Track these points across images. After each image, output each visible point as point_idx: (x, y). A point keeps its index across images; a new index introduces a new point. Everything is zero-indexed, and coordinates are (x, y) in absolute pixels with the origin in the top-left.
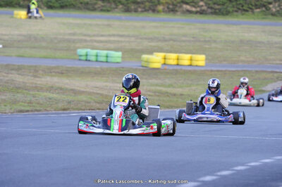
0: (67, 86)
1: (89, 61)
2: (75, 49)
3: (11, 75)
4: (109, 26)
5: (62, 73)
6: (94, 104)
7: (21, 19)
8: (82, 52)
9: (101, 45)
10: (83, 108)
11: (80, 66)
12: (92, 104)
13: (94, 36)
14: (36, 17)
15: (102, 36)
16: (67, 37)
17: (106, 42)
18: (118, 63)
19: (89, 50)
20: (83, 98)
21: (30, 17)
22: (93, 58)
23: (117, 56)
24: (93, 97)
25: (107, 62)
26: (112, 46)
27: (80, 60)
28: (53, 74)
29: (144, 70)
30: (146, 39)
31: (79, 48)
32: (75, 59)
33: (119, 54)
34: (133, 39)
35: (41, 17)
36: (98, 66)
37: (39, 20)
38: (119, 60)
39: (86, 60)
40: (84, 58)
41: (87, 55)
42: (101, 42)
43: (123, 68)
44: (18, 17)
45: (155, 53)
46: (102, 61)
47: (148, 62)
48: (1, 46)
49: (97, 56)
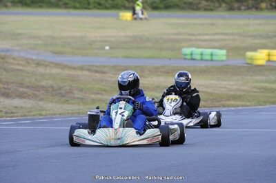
1: (194, 59)
2: (180, 49)
4: (213, 24)
5: (168, 73)
7: (126, 21)
8: (187, 51)
9: (206, 43)
11: (185, 65)
13: (199, 35)
14: (141, 19)
15: (206, 35)
17: (210, 40)
18: (223, 61)
19: (194, 49)
21: (135, 19)
22: (198, 57)
23: (221, 54)
25: (212, 60)
26: (216, 44)
27: (185, 59)
28: (160, 73)
29: (249, 68)
30: (249, 36)
31: (184, 47)
32: (180, 58)
33: (224, 52)
34: (237, 37)
35: (146, 19)
36: (203, 65)
37: (145, 21)
38: (224, 58)
39: (192, 59)
40: (189, 57)
41: (192, 54)
42: (205, 40)
43: (228, 66)
44: (124, 19)
45: (259, 51)
46: (207, 60)
47: (252, 59)
48: (107, 48)
49: (202, 54)
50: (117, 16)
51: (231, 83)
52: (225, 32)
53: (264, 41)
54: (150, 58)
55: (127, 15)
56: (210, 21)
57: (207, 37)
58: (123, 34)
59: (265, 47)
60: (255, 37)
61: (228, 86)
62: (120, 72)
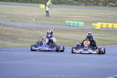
0: (61, 37)
1: (70, 26)
2: (64, 21)
3: (38, 32)
4: (79, 11)
5: (59, 31)
6: (72, 44)
8: (67, 22)
9: (75, 19)
10: (67, 45)
11: (67, 28)
12: (71, 44)
13: (73, 15)
15: (76, 15)
16: (61, 16)
19: (70, 21)
20: (67, 41)
23: (82, 24)
24: (71, 41)
25: (78, 26)
26: (80, 20)
27: (66, 25)
28: (55, 31)
29: (93, 30)
30: (94, 17)
31: (66, 20)
32: (64, 25)
33: (83, 23)
34: (88, 17)
36: (74, 28)
38: (83, 26)
39: (69, 26)
40: (68, 25)
41: (69, 24)
42: (75, 18)
43: (84, 29)
44: (41, 7)
45: (98, 23)
46: (75, 26)
47: (94, 26)
48: (34, 20)
49: (73, 24)
50: (39, 6)
51: (85, 36)
52: (84, 14)
53: (100, 19)
54: (52, 24)
55: (43, 6)
56: (77, 10)
57: (76, 17)
58: (41, 14)
59: (100, 22)
60: (96, 17)
61: (84, 38)
62: (39, 30)
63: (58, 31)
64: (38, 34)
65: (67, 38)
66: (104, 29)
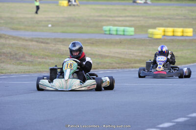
0: (96, 53)
1: (112, 34)
2: (102, 27)
3: (57, 46)
4: (125, 10)
5: (93, 44)
6: (115, 64)
7: (64, 6)
8: (106, 28)
9: (120, 23)
10: (108, 67)
11: (105, 38)
12: (113, 65)
13: (115, 17)
14: (74, 5)
15: (120, 17)
16: (96, 18)
17: (123, 21)
18: (131, 35)
19: (111, 27)
20: (108, 60)
21: (70, 5)
22: (114, 33)
23: (130, 31)
24: (114, 60)
25: (124, 35)
26: (127, 24)
27: (105, 34)
28: (87, 44)
29: (150, 40)
30: (151, 18)
31: (104, 25)
32: (101, 34)
33: (132, 29)
34: (142, 19)
35: (77, 5)
36: (118, 38)
37: (77, 7)
38: (133, 33)
39: (110, 34)
40: (108, 32)
41: (110, 31)
42: (119, 21)
43: (135, 39)
44: (62, 5)
45: (157, 28)
46: (121, 35)
47: (152, 34)
48: (50, 26)
49: (117, 31)
51: (137, 51)
52: (133, 15)
53: (161, 21)
54: (81, 33)
55: (64, 3)
56: (123, 7)
57: (120, 19)
58: (61, 16)
59: (161, 26)
60: (154, 18)
61: (135, 53)
62: (59, 43)
63: (91, 43)
64: (59, 49)
65: (107, 54)
66: (169, 38)
